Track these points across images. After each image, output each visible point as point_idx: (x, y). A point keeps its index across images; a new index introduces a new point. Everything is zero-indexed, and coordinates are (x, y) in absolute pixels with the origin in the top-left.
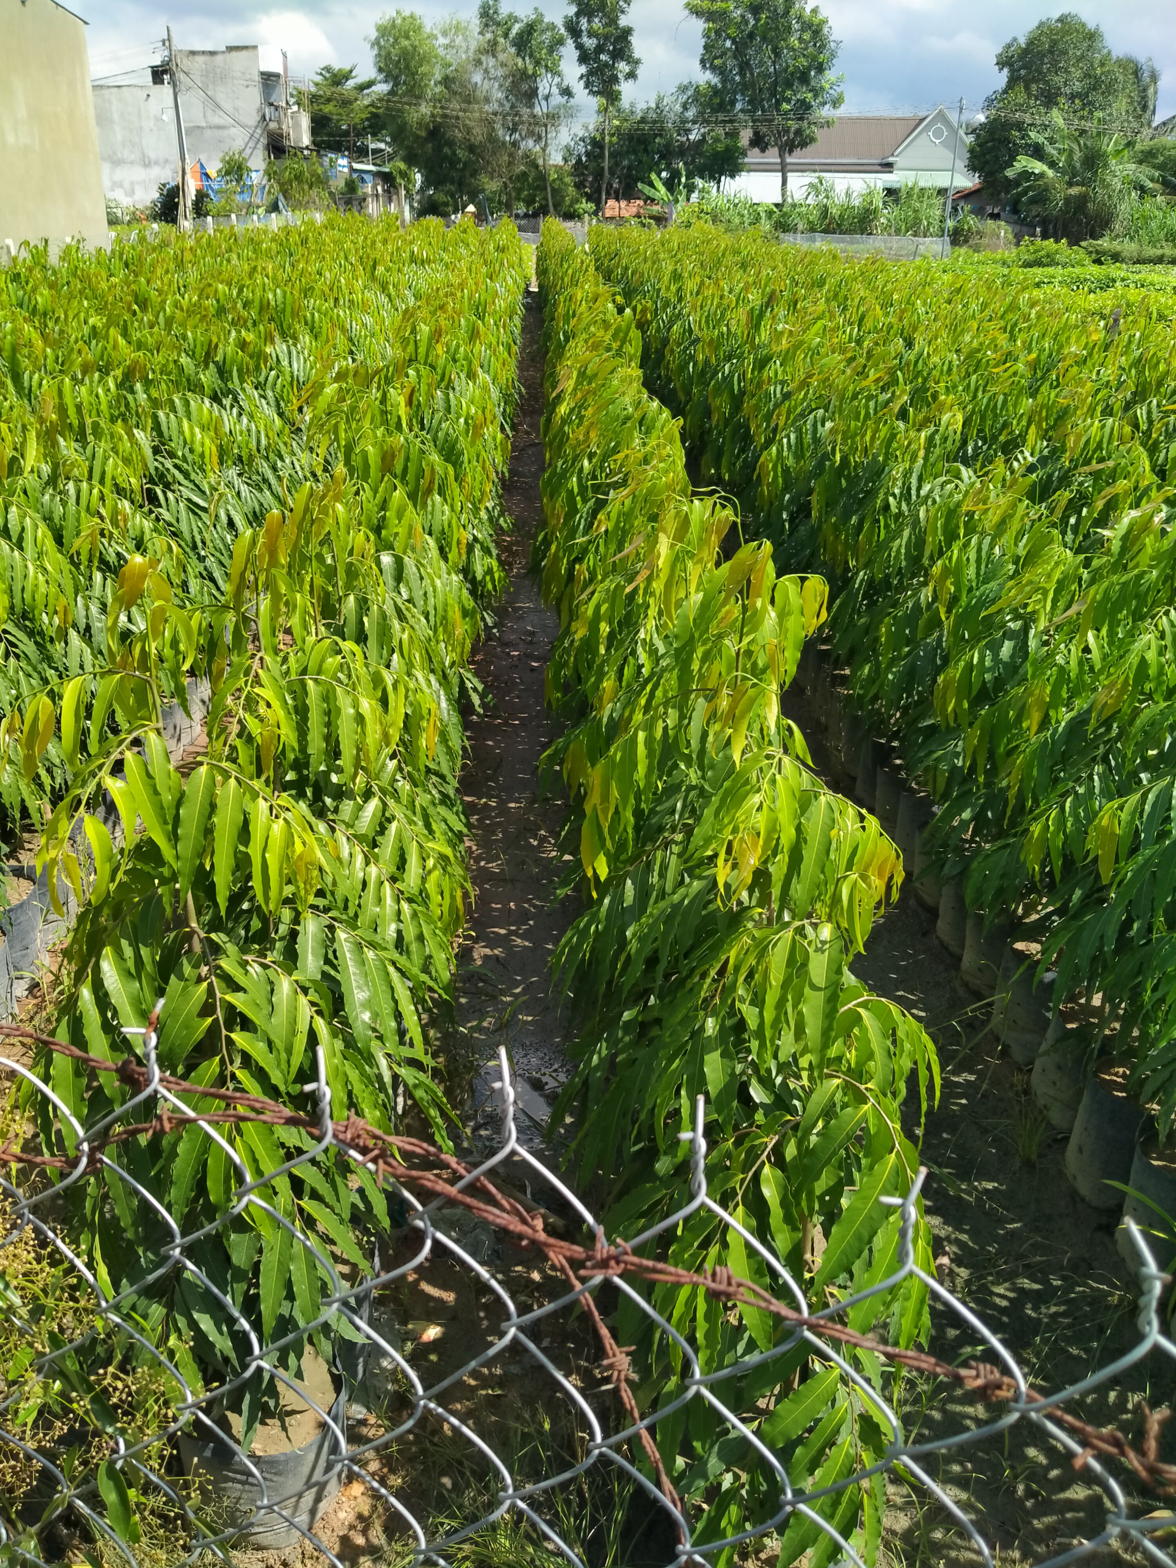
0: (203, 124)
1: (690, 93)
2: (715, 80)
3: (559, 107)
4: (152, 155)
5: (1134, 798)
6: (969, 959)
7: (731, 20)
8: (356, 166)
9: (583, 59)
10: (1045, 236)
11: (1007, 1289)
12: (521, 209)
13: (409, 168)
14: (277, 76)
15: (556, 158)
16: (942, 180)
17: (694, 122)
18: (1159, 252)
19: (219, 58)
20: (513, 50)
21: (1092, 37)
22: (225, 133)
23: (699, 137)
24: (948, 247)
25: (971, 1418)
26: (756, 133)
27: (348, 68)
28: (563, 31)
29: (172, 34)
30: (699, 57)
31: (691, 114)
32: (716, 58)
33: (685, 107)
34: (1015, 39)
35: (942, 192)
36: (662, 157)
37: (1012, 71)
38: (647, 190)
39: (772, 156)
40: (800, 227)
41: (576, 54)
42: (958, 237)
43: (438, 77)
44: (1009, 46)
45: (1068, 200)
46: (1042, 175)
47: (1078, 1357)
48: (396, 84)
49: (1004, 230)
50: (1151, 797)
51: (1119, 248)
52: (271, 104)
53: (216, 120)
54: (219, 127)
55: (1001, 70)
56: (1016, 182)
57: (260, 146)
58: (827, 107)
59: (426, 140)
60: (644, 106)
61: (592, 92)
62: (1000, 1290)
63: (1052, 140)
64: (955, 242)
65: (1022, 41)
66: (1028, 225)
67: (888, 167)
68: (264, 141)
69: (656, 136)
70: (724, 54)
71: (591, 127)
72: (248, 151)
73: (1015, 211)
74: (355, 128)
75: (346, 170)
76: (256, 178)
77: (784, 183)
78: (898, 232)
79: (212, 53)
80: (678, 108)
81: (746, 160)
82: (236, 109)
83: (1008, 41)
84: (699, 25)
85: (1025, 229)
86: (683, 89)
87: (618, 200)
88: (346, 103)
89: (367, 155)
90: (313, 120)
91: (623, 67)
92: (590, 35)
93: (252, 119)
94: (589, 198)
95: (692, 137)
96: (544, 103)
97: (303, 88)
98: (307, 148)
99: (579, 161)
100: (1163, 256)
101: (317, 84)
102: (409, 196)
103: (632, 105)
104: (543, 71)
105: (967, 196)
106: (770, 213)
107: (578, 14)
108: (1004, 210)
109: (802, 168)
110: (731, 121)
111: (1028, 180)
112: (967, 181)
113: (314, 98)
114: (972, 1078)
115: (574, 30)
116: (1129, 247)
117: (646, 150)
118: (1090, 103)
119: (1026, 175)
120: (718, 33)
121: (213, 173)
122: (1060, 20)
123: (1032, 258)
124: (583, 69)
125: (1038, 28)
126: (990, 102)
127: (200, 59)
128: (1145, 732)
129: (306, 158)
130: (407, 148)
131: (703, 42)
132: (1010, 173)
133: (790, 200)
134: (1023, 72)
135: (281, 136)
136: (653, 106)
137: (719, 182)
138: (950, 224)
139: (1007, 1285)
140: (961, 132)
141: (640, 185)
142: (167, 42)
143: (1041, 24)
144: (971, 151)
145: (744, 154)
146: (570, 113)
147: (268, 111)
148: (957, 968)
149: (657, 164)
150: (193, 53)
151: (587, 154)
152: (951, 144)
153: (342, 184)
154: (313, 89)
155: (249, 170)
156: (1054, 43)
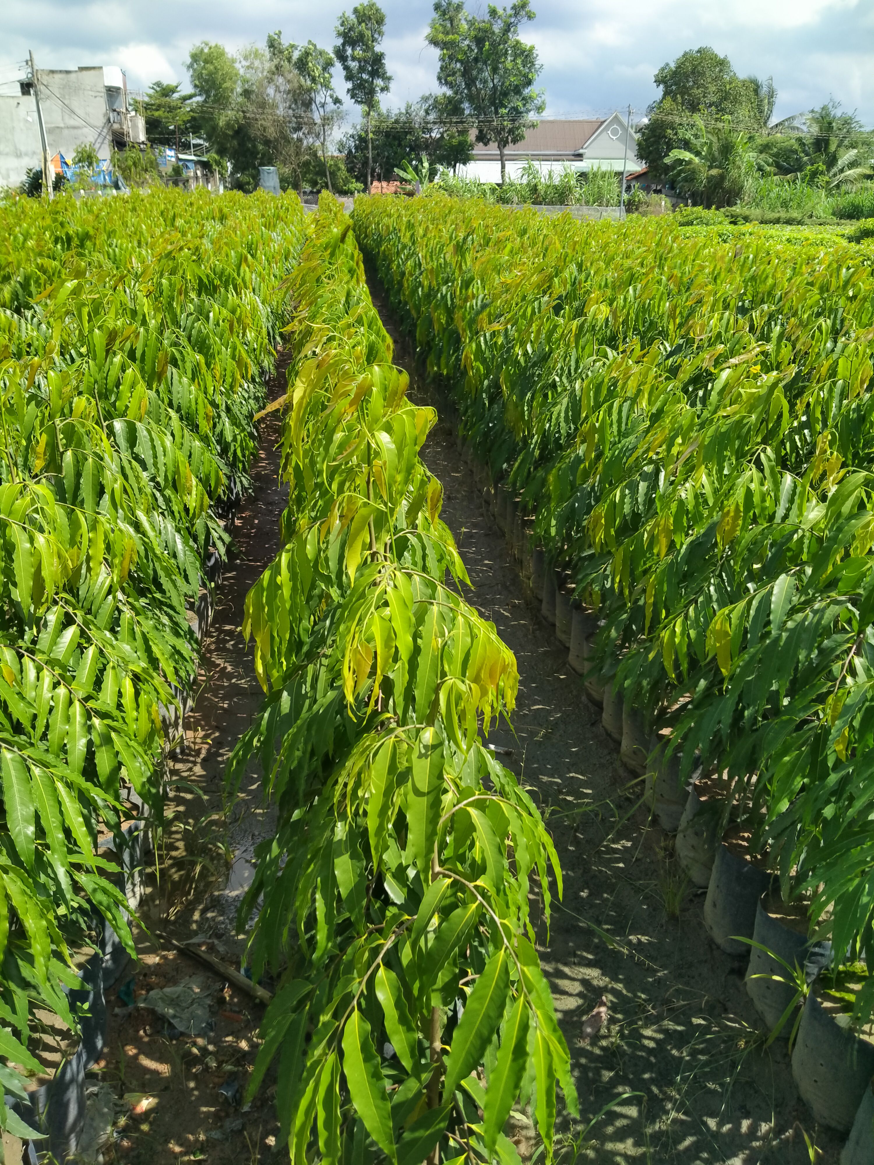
0: (62, 125)
1: (431, 102)
2: (449, 93)
3: (332, 112)
4: (23, 149)
5: (741, 605)
6: (626, 744)
7: (460, 48)
8: (181, 156)
9: (349, 77)
10: (694, 205)
11: (655, 1031)
12: (308, 188)
13: (222, 157)
14: (118, 89)
15: (332, 150)
16: (618, 166)
17: (435, 123)
18: (777, 215)
19: (73, 76)
20: (296, 72)
21: (722, 63)
22: (79, 132)
23: (438, 136)
24: (624, 214)
25: (621, 1155)
26: (481, 131)
27: (174, 84)
28: (332, 56)
29: (34, 57)
30: (436, 74)
31: (432, 117)
32: (449, 76)
33: (427, 112)
34: (667, 64)
35: (619, 174)
36: (412, 149)
37: (666, 87)
38: (402, 174)
39: (493, 148)
40: (516, 199)
41: (344, 73)
42: (631, 207)
43: (239, 90)
44: (663, 69)
45: (710, 179)
46: (690, 162)
47: (714, 1091)
48: (208, 96)
49: (664, 201)
50: (755, 603)
51: (747, 213)
52: (114, 111)
53: (72, 122)
54: (74, 128)
55: (658, 86)
56: (673, 167)
57: (107, 142)
58: (532, 113)
59: (233, 137)
60: (397, 112)
61: (357, 101)
62: (648, 1032)
63: (696, 136)
64: (628, 211)
65: (673, 66)
66: (682, 198)
67: (579, 157)
68: (109, 138)
69: (407, 133)
70: (454, 74)
71: (358, 127)
72: (97, 146)
73: (673, 188)
74: (179, 129)
75: (173, 159)
76: (105, 166)
77: (503, 167)
78: (587, 203)
79: (68, 72)
80: (422, 113)
81: (474, 152)
82: (87, 114)
83: (662, 65)
84: (436, 53)
85: (680, 200)
86: (425, 99)
87: (379, 180)
88: (171, 109)
89: (189, 148)
90: (148, 122)
91: (379, 82)
92: (354, 59)
93: (100, 121)
94: (358, 179)
95: (433, 135)
96: (321, 110)
97: (139, 99)
98: (143, 143)
99: (350, 152)
100: (779, 218)
101: (150, 96)
102: (223, 178)
103: (388, 111)
104: (319, 87)
105: (638, 177)
106: (493, 190)
107: (344, 45)
108: (664, 187)
109: (514, 158)
110: (462, 122)
111: (681, 165)
112: (637, 167)
113: (147, 107)
114: (629, 844)
115: (341, 55)
116: (755, 212)
117: (400, 145)
118: (722, 110)
119: (680, 162)
120: (451, 58)
121: (69, 161)
122: (699, 51)
123: (685, 220)
124: (349, 85)
125: (684, 56)
126: (651, 109)
127: (57, 76)
128: (749, 550)
129: (141, 150)
130: (218, 143)
131: (439, 64)
132: (667, 161)
133: (507, 180)
134: (674, 87)
135: (123, 134)
136: (404, 111)
137: (454, 167)
138: (625, 196)
139: (654, 1027)
140: (632, 131)
141: (395, 169)
142: (30, 62)
143: (685, 54)
144: (639, 144)
145: (472, 148)
146: (341, 116)
147: (112, 115)
148: (618, 752)
149: (409, 154)
150: (53, 72)
151: (356, 147)
152: (624, 139)
153: (170, 170)
154: (147, 99)
155: (98, 161)
156: (695, 67)
